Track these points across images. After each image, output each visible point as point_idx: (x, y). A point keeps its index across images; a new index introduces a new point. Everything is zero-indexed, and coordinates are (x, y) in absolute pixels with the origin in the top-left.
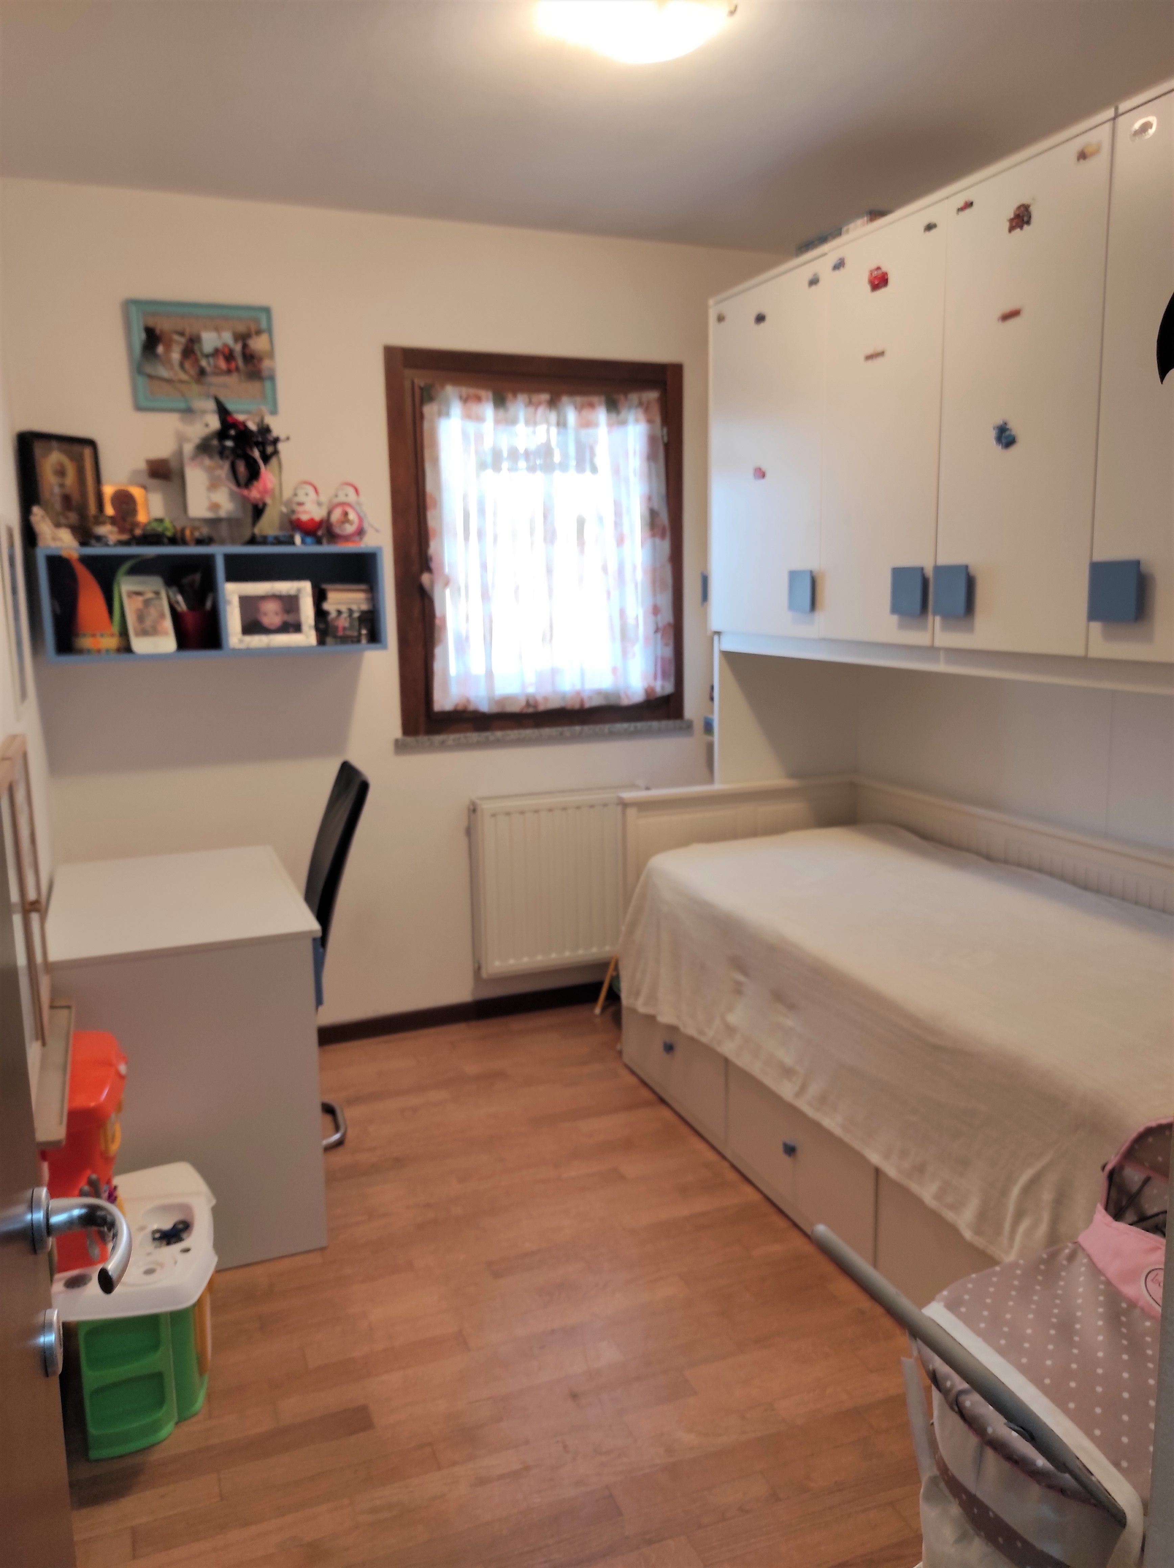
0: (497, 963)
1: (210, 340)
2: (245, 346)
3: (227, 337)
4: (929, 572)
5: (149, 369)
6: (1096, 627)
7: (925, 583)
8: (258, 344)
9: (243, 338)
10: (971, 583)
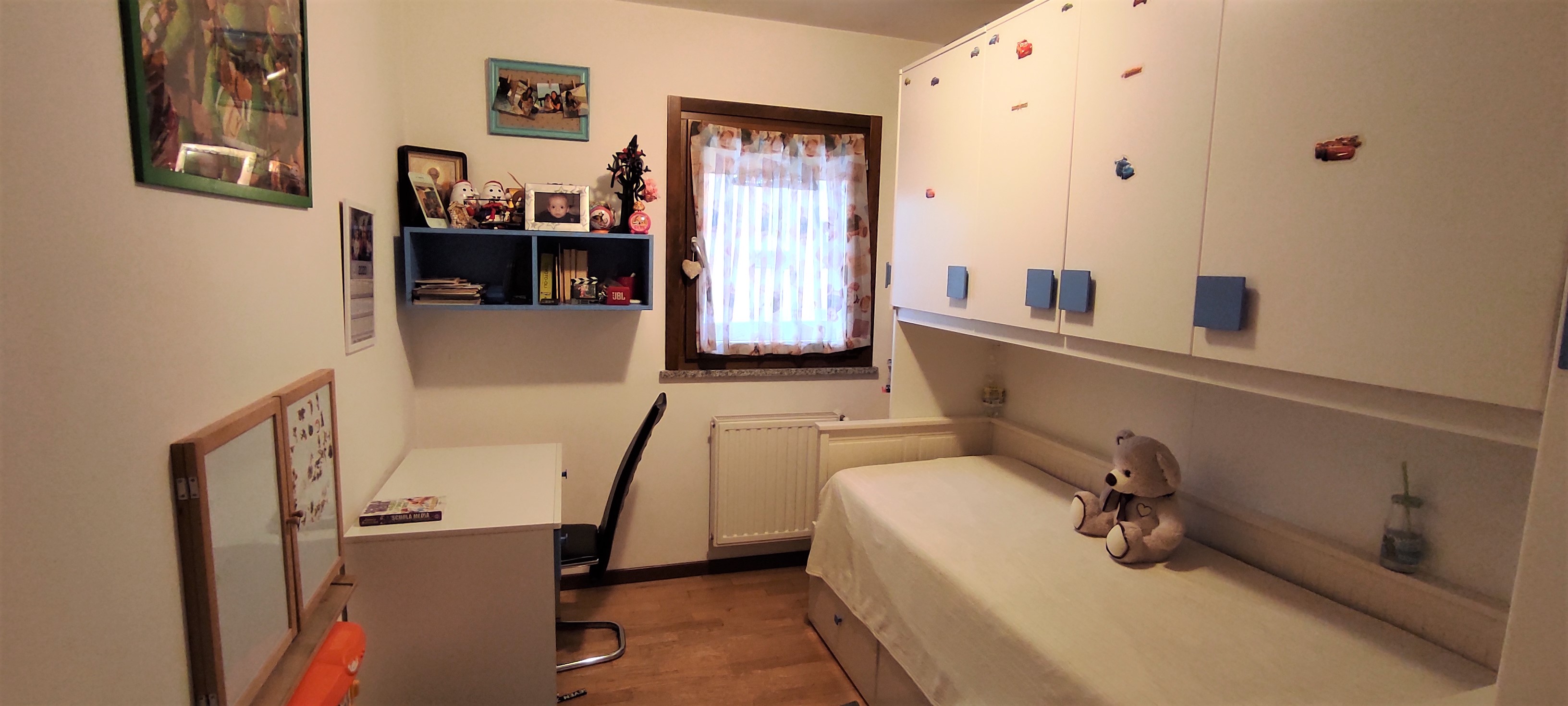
0: (725, 537)
1: (543, 89)
2: (568, 94)
3: (555, 87)
4: (1058, 276)
5: (500, 107)
6: (1201, 331)
7: (1054, 282)
8: (578, 93)
9: (568, 88)
10: (1092, 286)
